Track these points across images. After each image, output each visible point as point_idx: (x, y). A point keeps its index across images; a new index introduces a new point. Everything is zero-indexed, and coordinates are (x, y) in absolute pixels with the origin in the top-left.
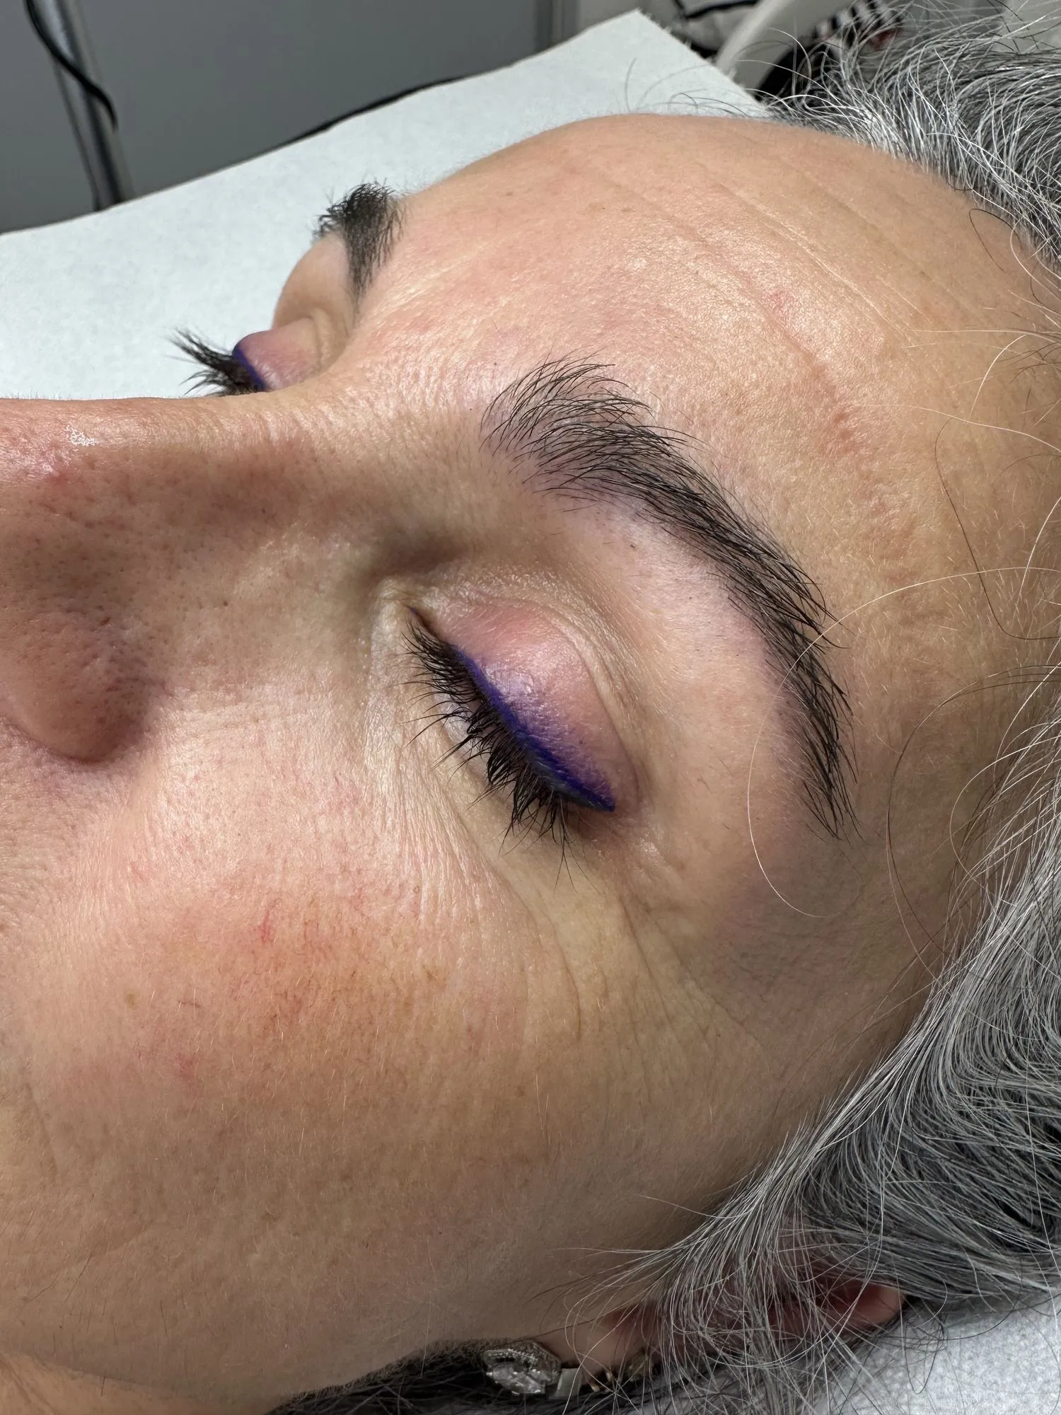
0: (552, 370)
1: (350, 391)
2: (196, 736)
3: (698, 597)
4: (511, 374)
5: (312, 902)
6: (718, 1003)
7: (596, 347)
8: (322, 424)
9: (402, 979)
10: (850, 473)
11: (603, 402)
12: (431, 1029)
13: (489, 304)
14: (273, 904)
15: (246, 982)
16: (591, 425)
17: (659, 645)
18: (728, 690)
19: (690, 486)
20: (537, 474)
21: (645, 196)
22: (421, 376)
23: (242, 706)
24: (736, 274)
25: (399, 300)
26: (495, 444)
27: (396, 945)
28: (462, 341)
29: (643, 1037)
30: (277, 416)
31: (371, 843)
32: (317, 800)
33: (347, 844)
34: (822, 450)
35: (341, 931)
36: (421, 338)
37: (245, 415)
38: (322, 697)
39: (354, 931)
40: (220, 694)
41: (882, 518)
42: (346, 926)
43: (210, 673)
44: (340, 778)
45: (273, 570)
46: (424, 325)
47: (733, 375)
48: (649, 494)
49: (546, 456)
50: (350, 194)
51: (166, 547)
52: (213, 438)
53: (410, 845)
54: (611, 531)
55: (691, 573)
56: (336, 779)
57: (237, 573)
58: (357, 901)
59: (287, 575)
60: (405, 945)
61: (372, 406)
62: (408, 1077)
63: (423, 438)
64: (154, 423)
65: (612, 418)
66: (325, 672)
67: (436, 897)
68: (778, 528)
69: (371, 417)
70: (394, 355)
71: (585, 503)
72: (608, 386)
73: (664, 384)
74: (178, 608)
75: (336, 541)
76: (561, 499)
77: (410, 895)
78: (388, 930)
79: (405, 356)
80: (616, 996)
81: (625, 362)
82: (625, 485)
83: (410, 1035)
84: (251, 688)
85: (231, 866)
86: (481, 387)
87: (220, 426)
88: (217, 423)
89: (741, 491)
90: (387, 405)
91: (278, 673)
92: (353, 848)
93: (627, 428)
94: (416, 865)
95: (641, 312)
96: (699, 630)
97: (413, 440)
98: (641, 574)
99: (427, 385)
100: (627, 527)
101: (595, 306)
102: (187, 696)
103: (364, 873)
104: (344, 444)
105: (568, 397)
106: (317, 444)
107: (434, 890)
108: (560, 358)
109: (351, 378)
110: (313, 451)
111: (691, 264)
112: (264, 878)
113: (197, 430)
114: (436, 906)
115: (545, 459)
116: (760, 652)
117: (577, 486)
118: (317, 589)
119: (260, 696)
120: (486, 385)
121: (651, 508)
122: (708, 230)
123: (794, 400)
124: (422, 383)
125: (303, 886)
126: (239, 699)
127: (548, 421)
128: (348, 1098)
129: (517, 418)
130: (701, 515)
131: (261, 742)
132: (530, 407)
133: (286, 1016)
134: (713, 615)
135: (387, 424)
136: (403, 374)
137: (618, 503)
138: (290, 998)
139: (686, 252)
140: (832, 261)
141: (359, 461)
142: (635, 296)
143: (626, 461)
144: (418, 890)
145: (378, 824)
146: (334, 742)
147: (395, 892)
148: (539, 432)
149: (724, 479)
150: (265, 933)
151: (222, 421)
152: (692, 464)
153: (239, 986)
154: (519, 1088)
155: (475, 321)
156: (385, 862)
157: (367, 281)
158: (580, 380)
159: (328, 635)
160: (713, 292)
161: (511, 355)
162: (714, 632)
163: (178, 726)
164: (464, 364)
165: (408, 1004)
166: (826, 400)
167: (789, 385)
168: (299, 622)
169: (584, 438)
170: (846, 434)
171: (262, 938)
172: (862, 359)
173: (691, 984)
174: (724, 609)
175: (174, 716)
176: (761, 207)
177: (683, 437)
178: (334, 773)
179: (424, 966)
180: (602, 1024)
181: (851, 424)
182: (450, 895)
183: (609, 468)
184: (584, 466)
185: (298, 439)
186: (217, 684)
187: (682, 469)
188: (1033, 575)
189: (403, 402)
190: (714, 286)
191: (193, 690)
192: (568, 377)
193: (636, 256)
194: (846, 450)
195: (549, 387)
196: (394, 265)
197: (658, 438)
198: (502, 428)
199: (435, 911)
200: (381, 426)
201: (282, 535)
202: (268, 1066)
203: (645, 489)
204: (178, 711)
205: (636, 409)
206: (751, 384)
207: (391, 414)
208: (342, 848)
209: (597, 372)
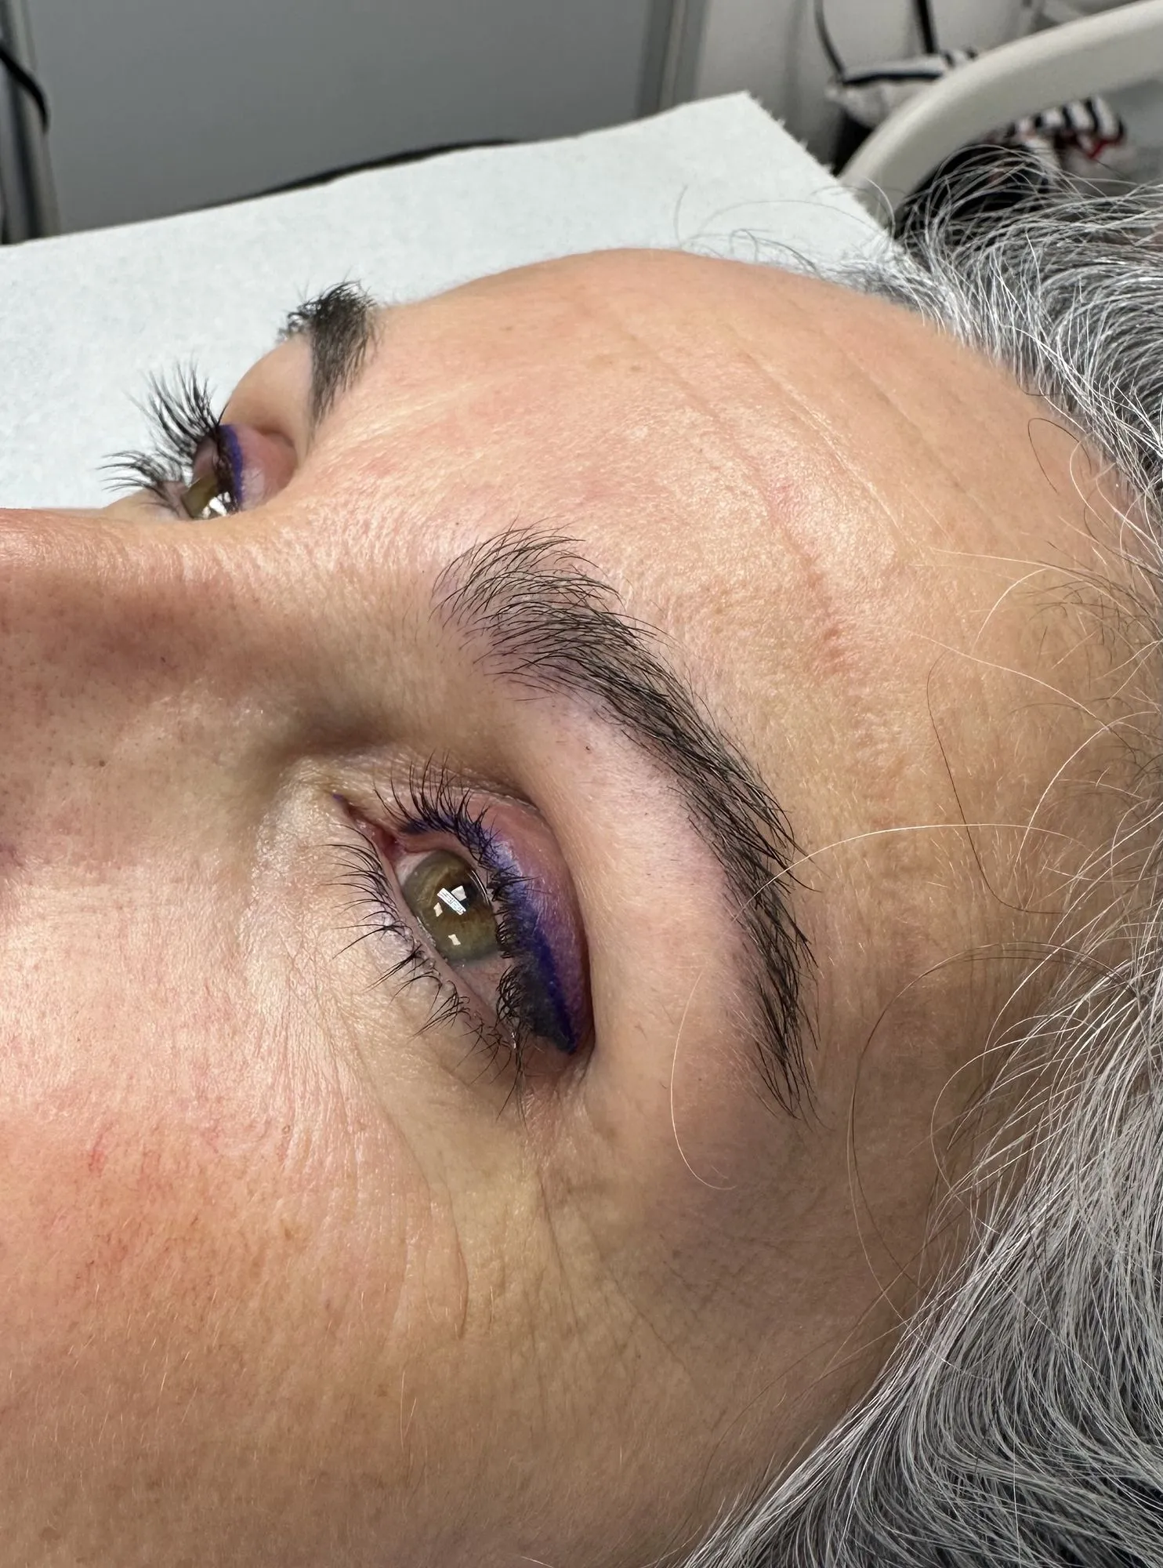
0: (518, 538)
1: (287, 533)
2: (43, 917)
3: (654, 813)
4: (473, 538)
5: (156, 1129)
6: (643, 1316)
7: (571, 518)
8: (248, 567)
9: (254, 1233)
10: (836, 696)
11: (569, 581)
12: (281, 1299)
13: (461, 454)
14: (107, 1127)
15: (63, 1217)
16: (554, 606)
17: (607, 866)
18: (678, 923)
19: (657, 687)
20: (489, 655)
21: (661, 354)
22: (373, 527)
23: (104, 889)
24: (744, 458)
25: (360, 435)
26: (447, 614)
27: (251, 1193)
28: (423, 493)
29: (542, 1345)
30: (196, 553)
31: (238, 1067)
32: (179, 1010)
33: (208, 1065)
34: (807, 667)
35: (187, 1167)
36: (378, 482)
37: (156, 546)
38: (204, 889)
39: (202, 1171)
40: (80, 871)
41: (868, 751)
42: (193, 1164)
43: (71, 843)
44: (212, 988)
45: (166, 731)
46: (381, 467)
47: (719, 570)
48: (611, 691)
49: (501, 635)
50: (328, 292)
51: (38, 688)
52: (114, 567)
53: (287, 1075)
54: (567, 729)
55: (649, 785)
56: (207, 988)
57: (121, 729)
58: (211, 1136)
59: (182, 740)
60: (263, 1194)
61: (310, 553)
62: (246, 1356)
63: (365, 598)
64: (46, 542)
65: (576, 600)
66: (212, 861)
67: (309, 1141)
68: (753, 744)
69: (307, 566)
70: (342, 500)
71: (541, 693)
72: (577, 564)
73: (639, 570)
74: (44, 762)
75: (247, 707)
76: (514, 686)
77: (277, 1135)
78: (244, 1172)
79: (357, 501)
80: (514, 1290)
81: (601, 538)
82: (584, 678)
83: (253, 1304)
84: (119, 868)
85: (64, 1077)
86: (438, 547)
87: (126, 556)
88: (122, 551)
89: (714, 698)
90: (329, 555)
91: (154, 855)
92: (216, 1071)
93: (592, 614)
94: (291, 1101)
95: (630, 486)
96: (652, 852)
97: (355, 600)
98: (594, 781)
99: (378, 537)
100: (584, 725)
101: (581, 473)
102: (39, 869)
103: (224, 1103)
104: (270, 593)
105: (531, 571)
106: (238, 590)
107: (308, 1132)
108: (527, 526)
109: (290, 518)
110: (232, 597)
111: (696, 441)
112: (102, 1094)
113: (96, 557)
114: (306, 1151)
115: (500, 638)
116: (718, 885)
117: (531, 674)
118: (216, 760)
119: (128, 879)
120: (444, 546)
121: (610, 707)
122: (722, 405)
123: (782, 607)
124: (372, 534)
125: (148, 1109)
126: (101, 880)
127: (506, 595)
128: (168, 1378)
129: (473, 588)
130: (663, 721)
131: (122, 933)
132: (489, 577)
133: (106, 1265)
134: (669, 835)
135: (325, 578)
136: (351, 522)
137: (575, 697)
138: (113, 1242)
139: (693, 425)
140: (854, 458)
141: (286, 615)
142: (628, 467)
143: (587, 650)
144: (288, 1129)
145: (249, 1048)
146: (210, 944)
147: (260, 1128)
148: (495, 605)
149: (697, 683)
150: (95, 1160)
151: (127, 549)
152: (659, 661)
153: (53, 1221)
154: (380, 1386)
155: (442, 472)
156: (253, 1093)
157: (328, 406)
158: (546, 552)
159: (223, 817)
160: (715, 475)
161: (476, 516)
162: (669, 856)
163: (24, 904)
164: (424, 519)
165: (257, 1264)
166: (819, 612)
167: (780, 587)
168: (188, 797)
169: (544, 619)
170: (835, 653)
171: (90, 1165)
172: (866, 571)
173: (609, 1286)
174: (684, 831)
175: (19, 890)
176: (788, 387)
177: (654, 631)
178: (206, 980)
179: (282, 1221)
180: (492, 1320)
181: (842, 642)
182: (327, 1142)
183: (568, 656)
184: (541, 650)
185: (216, 580)
186: (78, 859)
187: (648, 666)
188: (1036, 838)
189: (347, 553)
190: (716, 468)
191: (48, 862)
192: (533, 548)
193: (636, 423)
194: (834, 670)
195: (513, 556)
196: (361, 392)
197: (625, 628)
198: (457, 595)
199: (305, 1158)
200: (318, 578)
201: (181, 690)
202: (74, 1325)
203: (605, 684)
204: (25, 886)
205: (606, 594)
206: (738, 581)
207: (331, 566)
208: (202, 1068)
209: (567, 545)
